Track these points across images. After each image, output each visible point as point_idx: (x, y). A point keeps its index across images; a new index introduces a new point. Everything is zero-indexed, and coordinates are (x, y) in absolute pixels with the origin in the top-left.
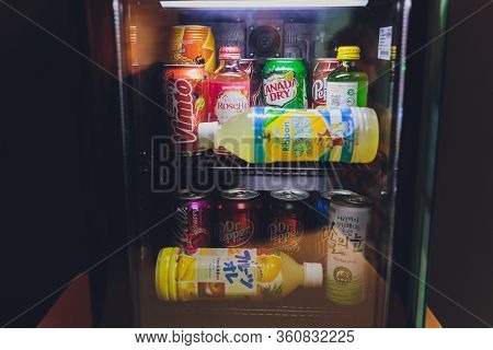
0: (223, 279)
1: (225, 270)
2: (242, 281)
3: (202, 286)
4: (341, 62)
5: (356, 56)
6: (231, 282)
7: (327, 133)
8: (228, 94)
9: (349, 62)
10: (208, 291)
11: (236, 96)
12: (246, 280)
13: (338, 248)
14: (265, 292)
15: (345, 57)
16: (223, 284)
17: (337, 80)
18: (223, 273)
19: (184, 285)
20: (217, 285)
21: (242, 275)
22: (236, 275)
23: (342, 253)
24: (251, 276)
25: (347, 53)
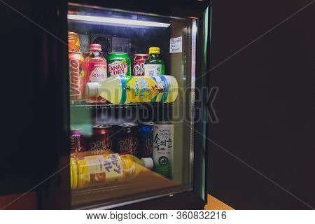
0: (104, 170)
1: (105, 165)
2: (115, 170)
3: (92, 176)
4: (151, 55)
5: (158, 52)
6: (109, 171)
7: (156, 86)
8: (97, 69)
9: (155, 54)
10: (96, 178)
11: (101, 70)
12: (117, 169)
13: (161, 147)
14: (127, 175)
15: (153, 52)
16: (104, 173)
17: (150, 63)
18: (104, 167)
19: (82, 176)
20: (101, 174)
21: (114, 167)
22: (111, 167)
23: (163, 149)
24: (119, 167)
25: (154, 50)
